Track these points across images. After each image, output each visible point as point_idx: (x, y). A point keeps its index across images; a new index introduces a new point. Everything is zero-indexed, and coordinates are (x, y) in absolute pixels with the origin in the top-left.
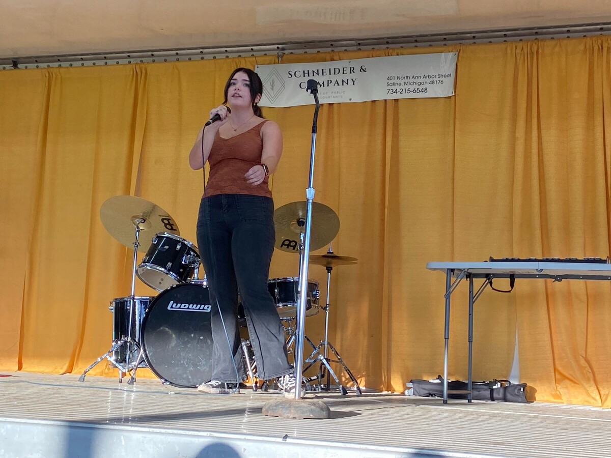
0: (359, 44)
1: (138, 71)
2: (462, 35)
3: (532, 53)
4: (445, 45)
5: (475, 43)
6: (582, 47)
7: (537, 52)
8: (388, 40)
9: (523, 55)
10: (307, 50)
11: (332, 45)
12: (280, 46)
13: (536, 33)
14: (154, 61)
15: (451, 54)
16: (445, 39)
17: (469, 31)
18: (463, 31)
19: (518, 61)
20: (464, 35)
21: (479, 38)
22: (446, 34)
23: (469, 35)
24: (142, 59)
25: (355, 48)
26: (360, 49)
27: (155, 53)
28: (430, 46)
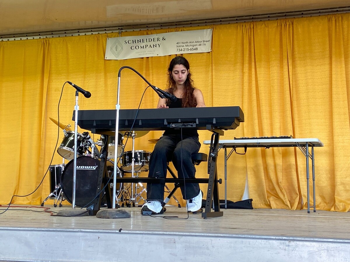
0: (161, 26)
1: (44, 42)
2: (214, 20)
3: (250, 28)
4: (206, 25)
5: (221, 24)
6: (276, 25)
7: (253, 28)
8: (176, 23)
9: (246, 30)
10: (134, 30)
11: (147, 26)
12: (120, 28)
13: (253, 18)
14: (53, 37)
15: (209, 30)
16: (206, 22)
17: (218, 17)
18: (215, 18)
19: (244, 32)
20: (215, 20)
21: (223, 21)
22: (206, 20)
23: (218, 20)
24: (47, 36)
25: (159, 28)
26: (162, 28)
27: (53, 33)
28: (198, 26)
